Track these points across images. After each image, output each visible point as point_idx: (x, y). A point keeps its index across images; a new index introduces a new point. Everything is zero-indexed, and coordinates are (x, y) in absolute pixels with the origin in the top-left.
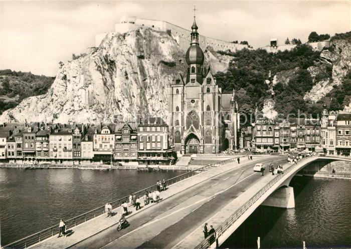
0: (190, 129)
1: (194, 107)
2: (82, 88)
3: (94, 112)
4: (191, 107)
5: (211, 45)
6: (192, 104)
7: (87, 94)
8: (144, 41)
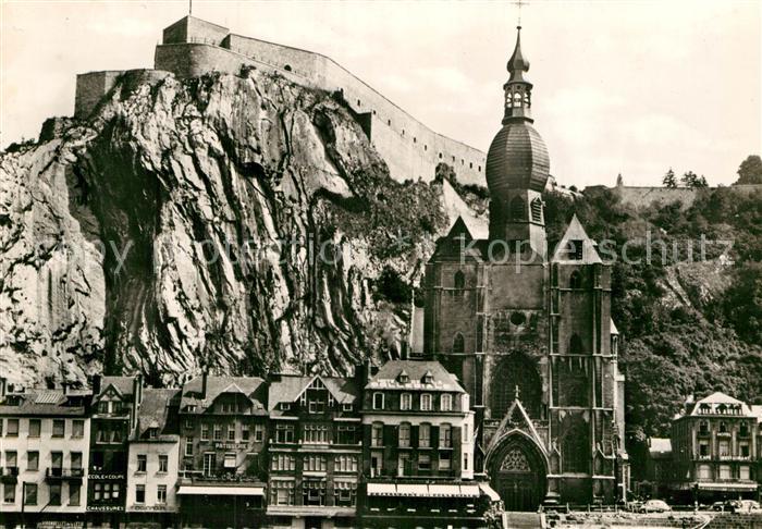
0: (509, 416)
1: (522, 338)
2: (25, 261)
3: (71, 356)
4: (509, 338)
5: (450, 164)
6: (513, 326)
7: (45, 286)
8: (263, 114)
